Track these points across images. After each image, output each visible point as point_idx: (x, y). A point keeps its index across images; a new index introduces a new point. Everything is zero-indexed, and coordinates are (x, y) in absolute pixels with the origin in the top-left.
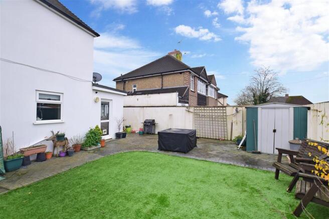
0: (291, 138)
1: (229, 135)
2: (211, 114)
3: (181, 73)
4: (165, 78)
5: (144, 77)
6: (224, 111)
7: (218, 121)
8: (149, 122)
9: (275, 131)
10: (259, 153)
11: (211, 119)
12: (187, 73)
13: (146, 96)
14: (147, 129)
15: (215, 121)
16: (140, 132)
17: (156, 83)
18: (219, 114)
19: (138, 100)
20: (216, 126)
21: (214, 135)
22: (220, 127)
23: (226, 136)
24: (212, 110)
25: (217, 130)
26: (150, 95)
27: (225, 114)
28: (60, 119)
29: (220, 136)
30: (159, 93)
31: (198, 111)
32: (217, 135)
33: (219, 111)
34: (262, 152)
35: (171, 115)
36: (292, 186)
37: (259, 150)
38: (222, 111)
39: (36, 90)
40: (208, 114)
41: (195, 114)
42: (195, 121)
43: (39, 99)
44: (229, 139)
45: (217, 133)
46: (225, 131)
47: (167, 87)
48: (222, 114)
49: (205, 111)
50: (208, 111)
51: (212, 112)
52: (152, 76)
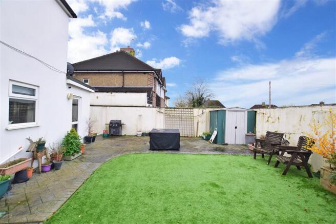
0: (246, 133)
1: (195, 132)
2: (180, 115)
3: (145, 73)
4: (126, 76)
5: (99, 72)
6: (192, 113)
7: (186, 121)
8: (116, 123)
9: (236, 128)
10: (227, 144)
11: (181, 119)
12: (152, 74)
13: (109, 94)
14: (112, 130)
15: (184, 121)
16: (104, 134)
17: (115, 80)
18: (187, 115)
19: (97, 97)
20: (184, 125)
21: (184, 133)
22: (188, 127)
23: (193, 134)
24: (181, 111)
25: (186, 129)
26: (113, 94)
27: (192, 115)
28: (34, 121)
29: (188, 134)
30: (126, 92)
31: (168, 112)
32: (186, 134)
33: (187, 112)
34: (228, 143)
35: (140, 116)
36: (269, 161)
37: (226, 142)
38: (189, 112)
39: (10, 80)
40: (178, 115)
41: (166, 114)
42: (166, 121)
43: (13, 92)
44: (195, 136)
45: (186, 131)
46: (192, 129)
47: (128, 85)
48: (190, 115)
49: (175, 112)
50: (178, 112)
51: (181, 113)
52: (111, 72)
